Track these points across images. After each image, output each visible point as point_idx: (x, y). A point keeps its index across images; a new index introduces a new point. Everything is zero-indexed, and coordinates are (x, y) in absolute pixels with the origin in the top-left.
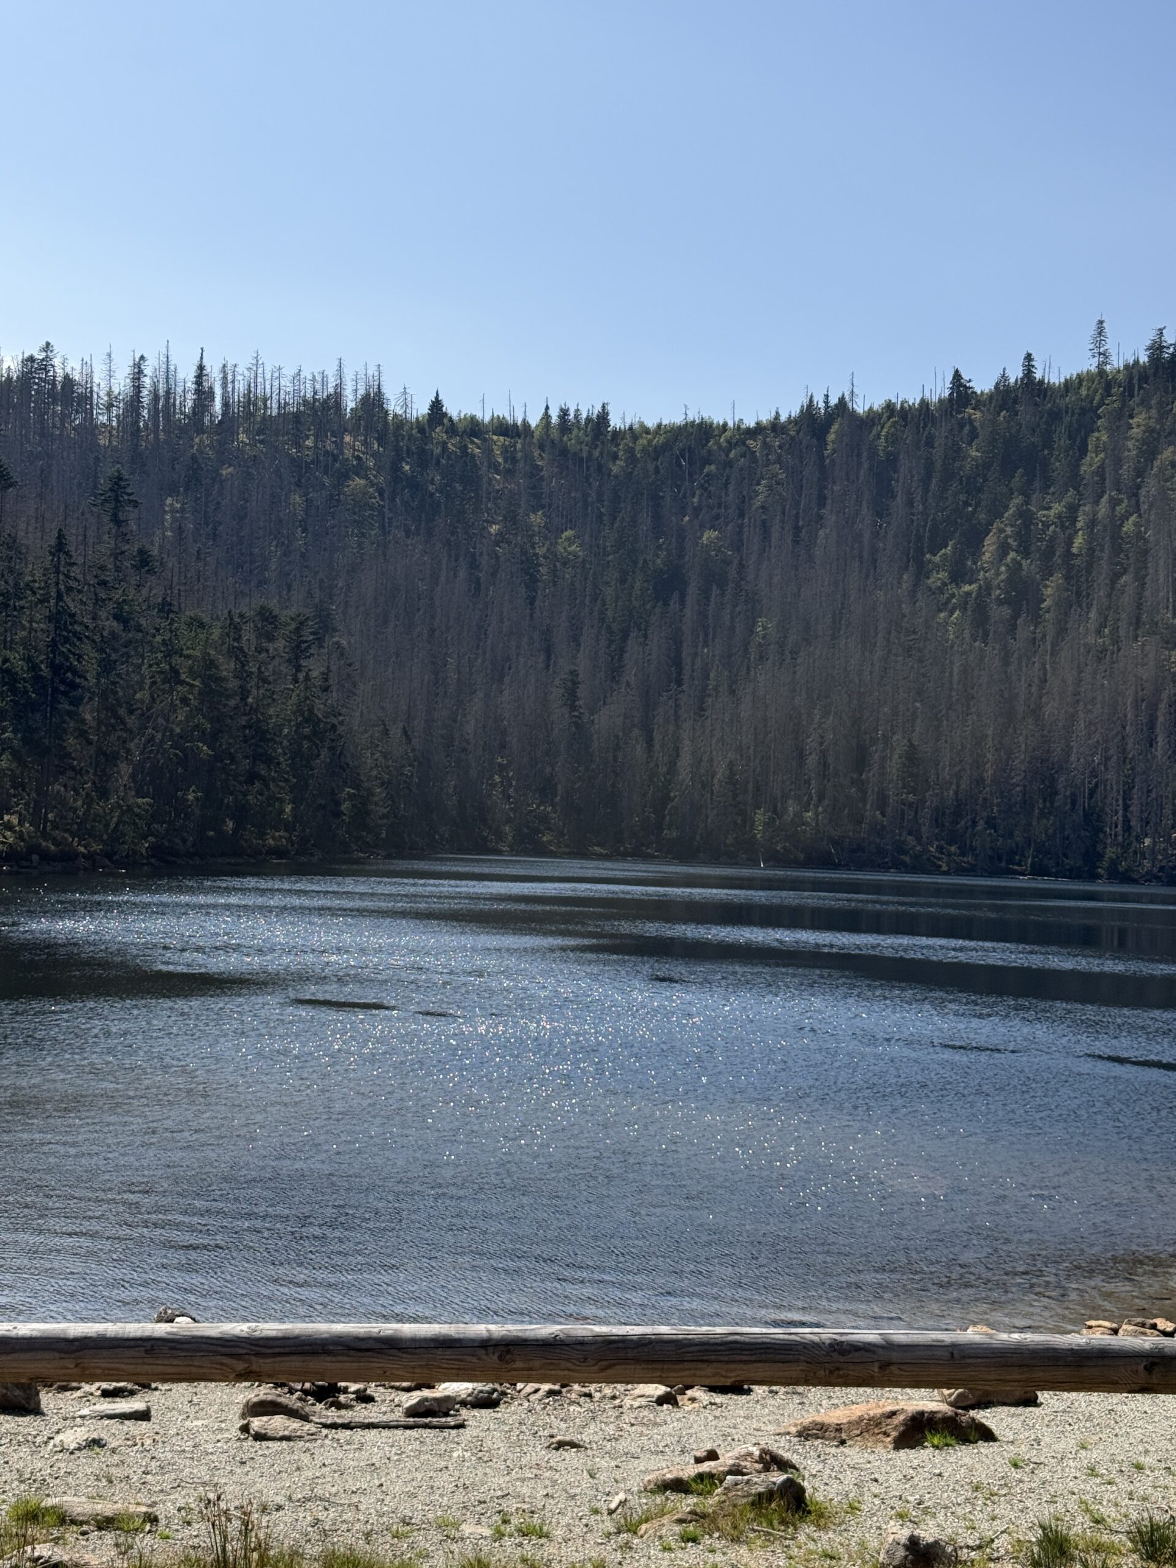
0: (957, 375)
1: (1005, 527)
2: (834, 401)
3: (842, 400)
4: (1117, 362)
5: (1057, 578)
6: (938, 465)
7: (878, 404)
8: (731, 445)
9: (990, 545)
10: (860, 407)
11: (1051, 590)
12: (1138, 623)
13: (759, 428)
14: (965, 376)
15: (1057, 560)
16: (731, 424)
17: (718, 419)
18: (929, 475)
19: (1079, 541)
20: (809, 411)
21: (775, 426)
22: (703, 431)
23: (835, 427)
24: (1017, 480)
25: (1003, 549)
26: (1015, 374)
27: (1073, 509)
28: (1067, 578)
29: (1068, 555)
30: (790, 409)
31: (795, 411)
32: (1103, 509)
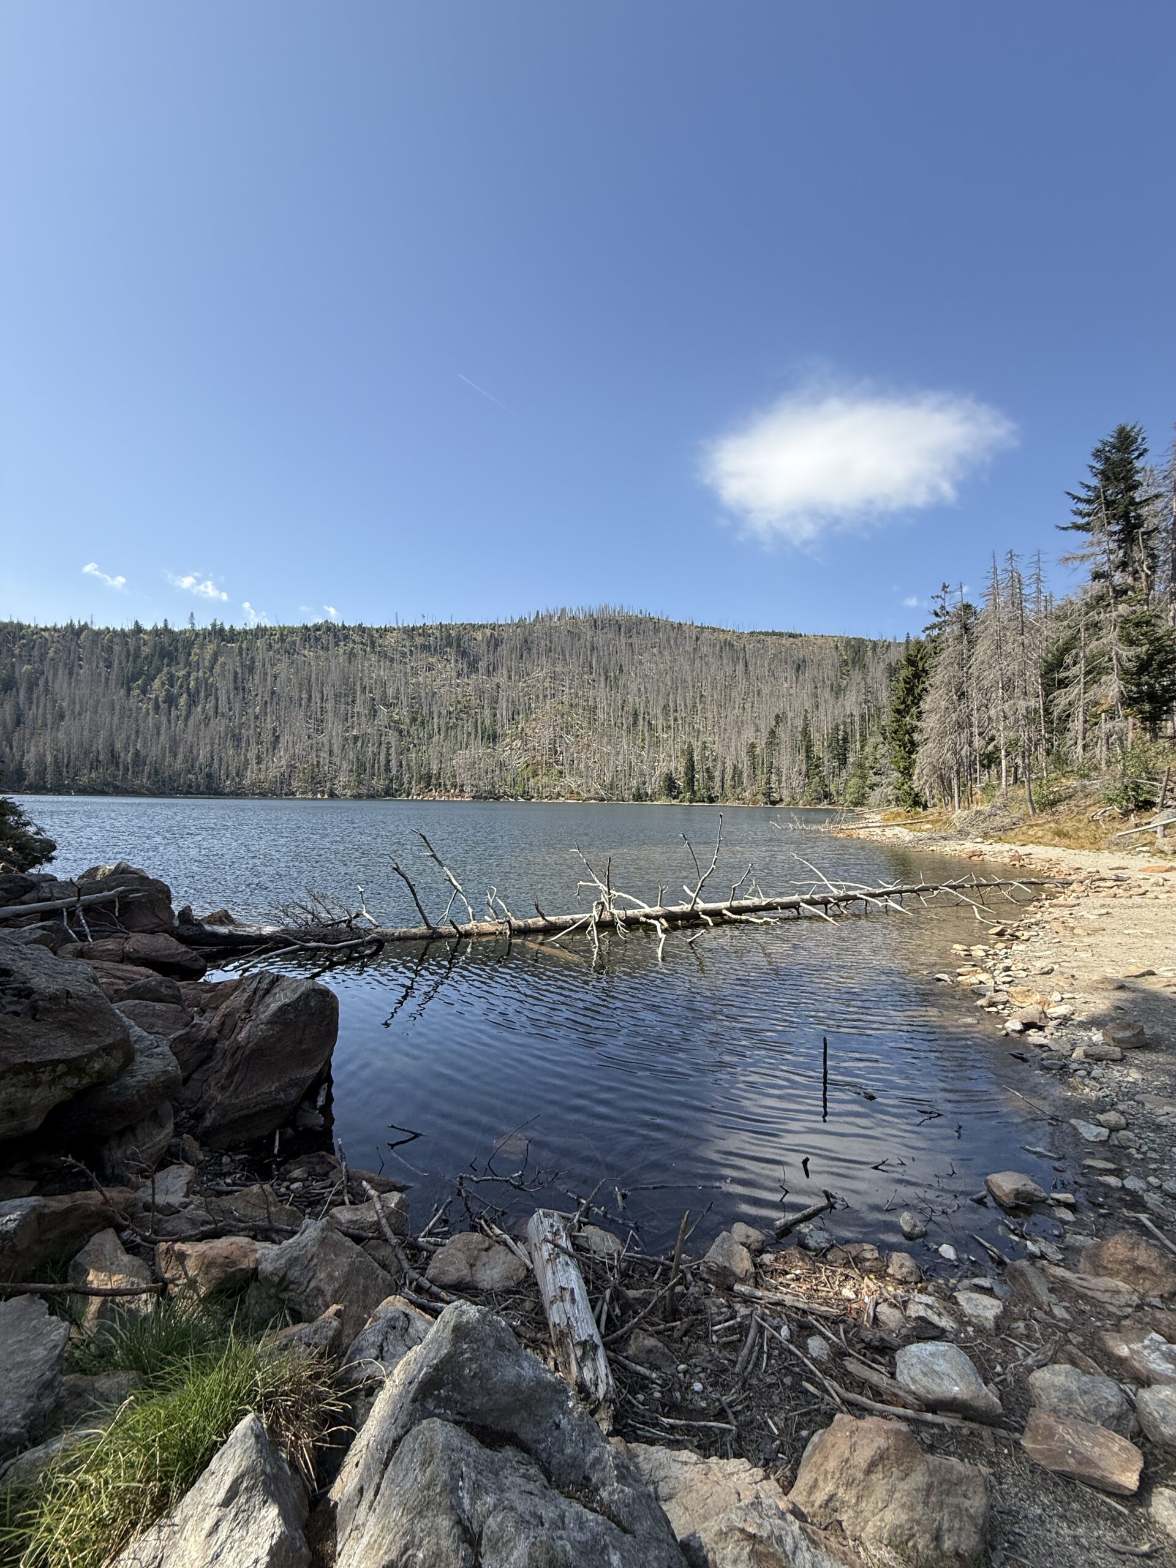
0: (137, 622)
1: (163, 676)
2: (82, 623)
3: (86, 624)
4: (198, 627)
5: (185, 695)
6: (132, 652)
7: (102, 627)
8: (33, 634)
9: (157, 683)
10: (96, 628)
11: (183, 701)
12: (217, 713)
13: (46, 629)
14: (140, 623)
15: (184, 689)
16: (32, 625)
17: (25, 622)
18: (128, 655)
19: (192, 683)
20: (71, 625)
21: (55, 629)
22: (20, 626)
23: (84, 633)
24: (166, 661)
25: (163, 684)
26: (160, 625)
27: (189, 674)
28: (189, 695)
29: (188, 689)
30: (62, 623)
31: (64, 625)
32: (200, 674)
